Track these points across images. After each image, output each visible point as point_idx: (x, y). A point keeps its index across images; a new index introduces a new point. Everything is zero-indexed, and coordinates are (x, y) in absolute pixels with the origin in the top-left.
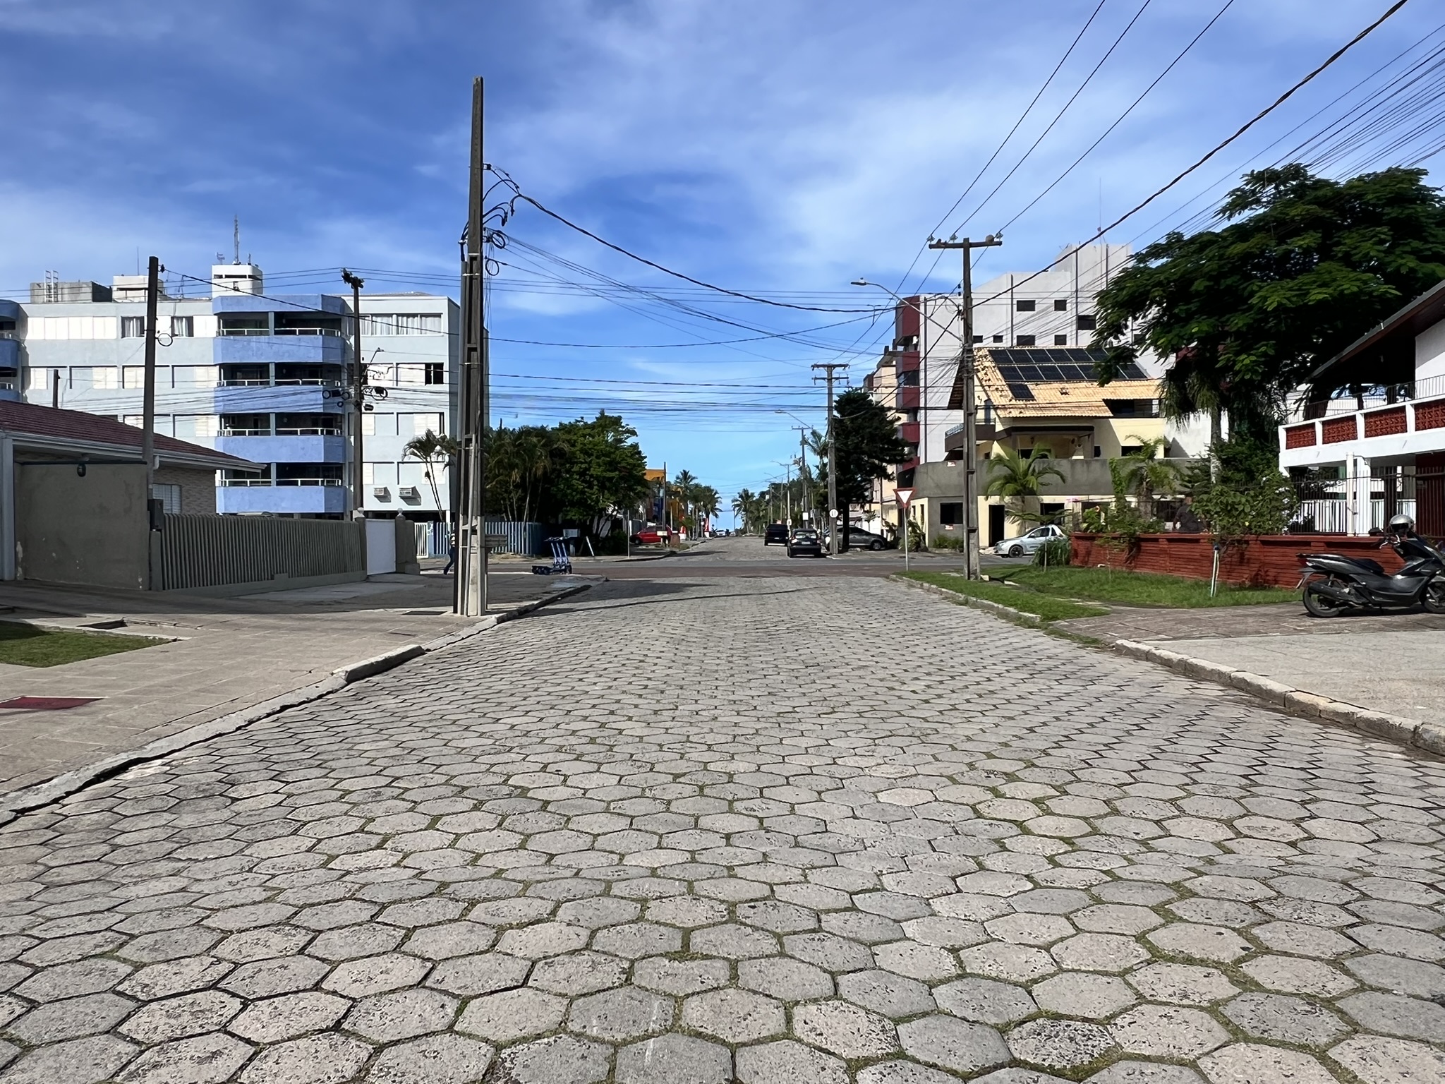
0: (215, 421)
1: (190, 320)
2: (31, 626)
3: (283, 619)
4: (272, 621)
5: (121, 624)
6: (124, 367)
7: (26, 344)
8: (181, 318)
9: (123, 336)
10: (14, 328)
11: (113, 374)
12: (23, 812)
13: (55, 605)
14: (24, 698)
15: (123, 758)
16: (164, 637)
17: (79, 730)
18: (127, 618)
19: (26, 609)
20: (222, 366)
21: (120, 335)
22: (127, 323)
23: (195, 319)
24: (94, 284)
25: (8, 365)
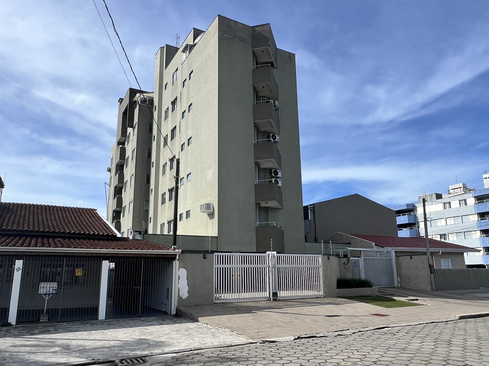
0: (478, 234)
1: (465, 200)
2: (393, 299)
3: (466, 301)
4: (461, 302)
5: (417, 300)
6: (446, 218)
7: (417, 215)
8: (462, 200)
9: (445, 209)
10: (414, 211)
11: (443, 220)
12: (361, 331)
13: (403, 294)
14: (378, 314)
15: (384, 326)
16: (424, 304)
17: (381, 320)
18: (418, 298)
19: (395, 294)
20: (478, 214)
21: (444, 209)
22: (445, 204)
23: (467, 199)
24: (436, 194)
25: (413, 222)
